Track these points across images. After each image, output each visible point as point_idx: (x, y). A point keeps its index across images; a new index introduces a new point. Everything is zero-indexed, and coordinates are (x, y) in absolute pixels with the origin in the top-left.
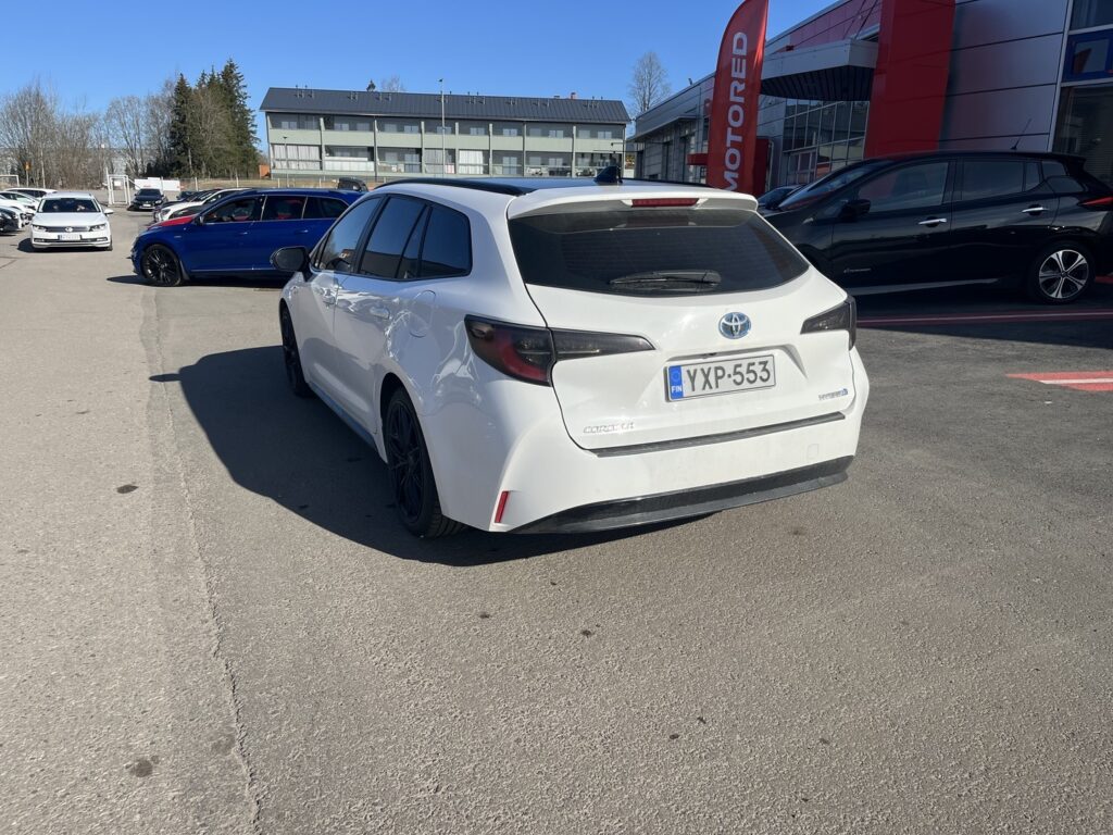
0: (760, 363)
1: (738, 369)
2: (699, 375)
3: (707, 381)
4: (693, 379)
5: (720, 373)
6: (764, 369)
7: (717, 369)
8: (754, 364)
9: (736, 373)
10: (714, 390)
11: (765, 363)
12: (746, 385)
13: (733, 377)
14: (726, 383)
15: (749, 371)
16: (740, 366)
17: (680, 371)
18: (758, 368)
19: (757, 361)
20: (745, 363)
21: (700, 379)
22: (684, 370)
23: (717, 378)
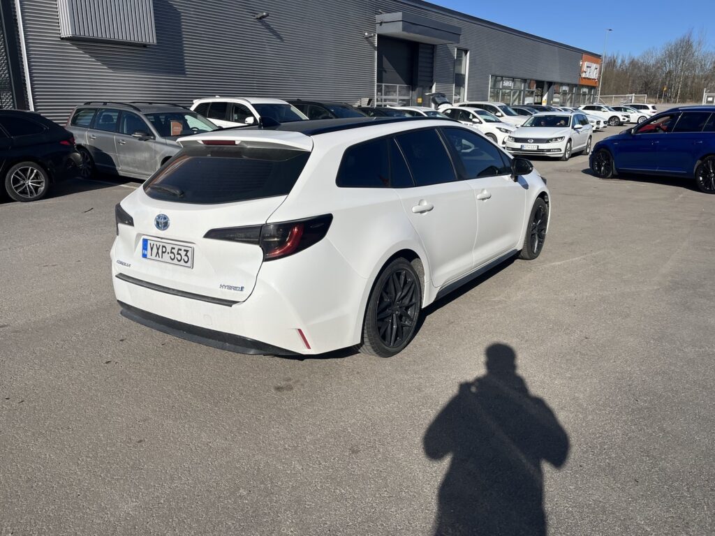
0: (185, 250)
1: (173, 251)
2: (155, 247)
3: (158, 253)
4: (152, 249)
5: (164, 250)
6: (186, 255)
7: (163, 247)
8: (181, 250)
9: (172, 252)
10: (160, 259)
11: (187, 251)
12: (175, 261)
13: (170, 255)
14: (166, 257)
15: (178, 254)
16: (174, 248)
17: (147, 242)
18: (183, 253)
19: (183, 248)
20: (177, 248)
21: (155, 250)
22: (149, 242)
23: (163, 252)
